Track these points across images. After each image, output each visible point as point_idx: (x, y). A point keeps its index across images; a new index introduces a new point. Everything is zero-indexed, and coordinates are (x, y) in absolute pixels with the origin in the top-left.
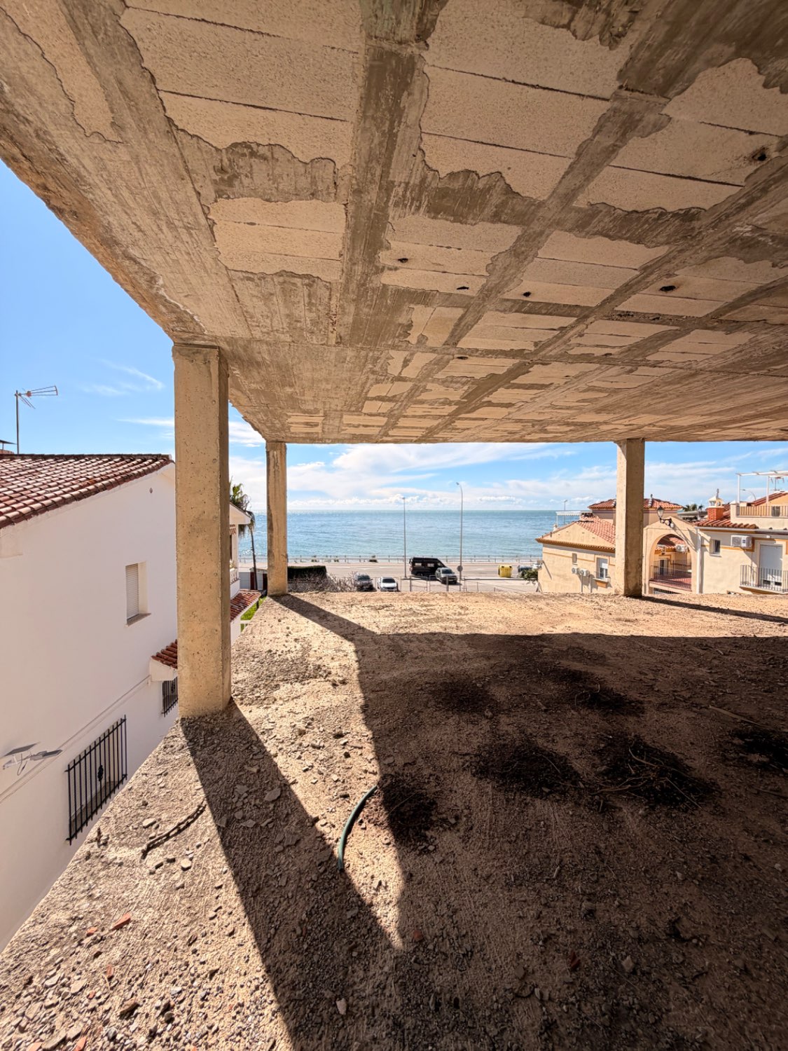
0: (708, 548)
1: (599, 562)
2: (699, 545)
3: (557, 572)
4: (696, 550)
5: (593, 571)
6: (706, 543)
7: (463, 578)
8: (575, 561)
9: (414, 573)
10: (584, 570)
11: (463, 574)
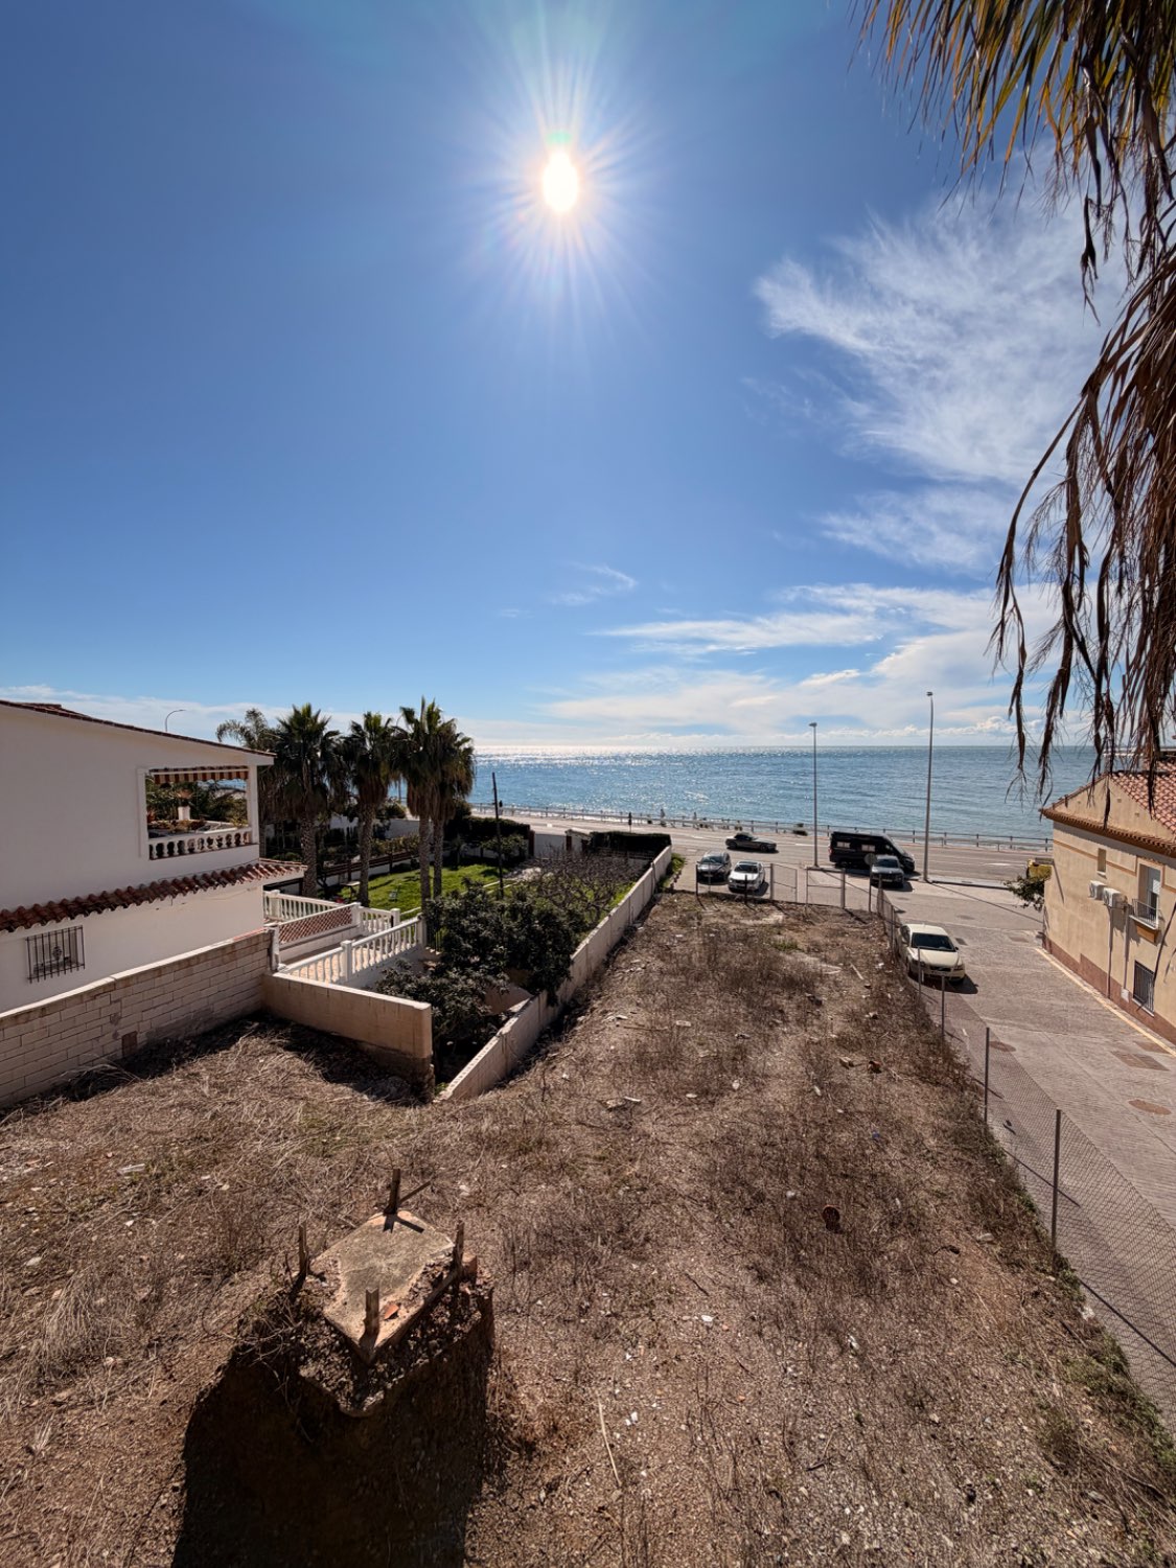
1: (1146, 876)
3: (1072, 889)
5: (1131, 893)
7: (931, 878)
8: (1102, 869)
9: (832, 860)
10: (1112, 891)
11: (929, 870)
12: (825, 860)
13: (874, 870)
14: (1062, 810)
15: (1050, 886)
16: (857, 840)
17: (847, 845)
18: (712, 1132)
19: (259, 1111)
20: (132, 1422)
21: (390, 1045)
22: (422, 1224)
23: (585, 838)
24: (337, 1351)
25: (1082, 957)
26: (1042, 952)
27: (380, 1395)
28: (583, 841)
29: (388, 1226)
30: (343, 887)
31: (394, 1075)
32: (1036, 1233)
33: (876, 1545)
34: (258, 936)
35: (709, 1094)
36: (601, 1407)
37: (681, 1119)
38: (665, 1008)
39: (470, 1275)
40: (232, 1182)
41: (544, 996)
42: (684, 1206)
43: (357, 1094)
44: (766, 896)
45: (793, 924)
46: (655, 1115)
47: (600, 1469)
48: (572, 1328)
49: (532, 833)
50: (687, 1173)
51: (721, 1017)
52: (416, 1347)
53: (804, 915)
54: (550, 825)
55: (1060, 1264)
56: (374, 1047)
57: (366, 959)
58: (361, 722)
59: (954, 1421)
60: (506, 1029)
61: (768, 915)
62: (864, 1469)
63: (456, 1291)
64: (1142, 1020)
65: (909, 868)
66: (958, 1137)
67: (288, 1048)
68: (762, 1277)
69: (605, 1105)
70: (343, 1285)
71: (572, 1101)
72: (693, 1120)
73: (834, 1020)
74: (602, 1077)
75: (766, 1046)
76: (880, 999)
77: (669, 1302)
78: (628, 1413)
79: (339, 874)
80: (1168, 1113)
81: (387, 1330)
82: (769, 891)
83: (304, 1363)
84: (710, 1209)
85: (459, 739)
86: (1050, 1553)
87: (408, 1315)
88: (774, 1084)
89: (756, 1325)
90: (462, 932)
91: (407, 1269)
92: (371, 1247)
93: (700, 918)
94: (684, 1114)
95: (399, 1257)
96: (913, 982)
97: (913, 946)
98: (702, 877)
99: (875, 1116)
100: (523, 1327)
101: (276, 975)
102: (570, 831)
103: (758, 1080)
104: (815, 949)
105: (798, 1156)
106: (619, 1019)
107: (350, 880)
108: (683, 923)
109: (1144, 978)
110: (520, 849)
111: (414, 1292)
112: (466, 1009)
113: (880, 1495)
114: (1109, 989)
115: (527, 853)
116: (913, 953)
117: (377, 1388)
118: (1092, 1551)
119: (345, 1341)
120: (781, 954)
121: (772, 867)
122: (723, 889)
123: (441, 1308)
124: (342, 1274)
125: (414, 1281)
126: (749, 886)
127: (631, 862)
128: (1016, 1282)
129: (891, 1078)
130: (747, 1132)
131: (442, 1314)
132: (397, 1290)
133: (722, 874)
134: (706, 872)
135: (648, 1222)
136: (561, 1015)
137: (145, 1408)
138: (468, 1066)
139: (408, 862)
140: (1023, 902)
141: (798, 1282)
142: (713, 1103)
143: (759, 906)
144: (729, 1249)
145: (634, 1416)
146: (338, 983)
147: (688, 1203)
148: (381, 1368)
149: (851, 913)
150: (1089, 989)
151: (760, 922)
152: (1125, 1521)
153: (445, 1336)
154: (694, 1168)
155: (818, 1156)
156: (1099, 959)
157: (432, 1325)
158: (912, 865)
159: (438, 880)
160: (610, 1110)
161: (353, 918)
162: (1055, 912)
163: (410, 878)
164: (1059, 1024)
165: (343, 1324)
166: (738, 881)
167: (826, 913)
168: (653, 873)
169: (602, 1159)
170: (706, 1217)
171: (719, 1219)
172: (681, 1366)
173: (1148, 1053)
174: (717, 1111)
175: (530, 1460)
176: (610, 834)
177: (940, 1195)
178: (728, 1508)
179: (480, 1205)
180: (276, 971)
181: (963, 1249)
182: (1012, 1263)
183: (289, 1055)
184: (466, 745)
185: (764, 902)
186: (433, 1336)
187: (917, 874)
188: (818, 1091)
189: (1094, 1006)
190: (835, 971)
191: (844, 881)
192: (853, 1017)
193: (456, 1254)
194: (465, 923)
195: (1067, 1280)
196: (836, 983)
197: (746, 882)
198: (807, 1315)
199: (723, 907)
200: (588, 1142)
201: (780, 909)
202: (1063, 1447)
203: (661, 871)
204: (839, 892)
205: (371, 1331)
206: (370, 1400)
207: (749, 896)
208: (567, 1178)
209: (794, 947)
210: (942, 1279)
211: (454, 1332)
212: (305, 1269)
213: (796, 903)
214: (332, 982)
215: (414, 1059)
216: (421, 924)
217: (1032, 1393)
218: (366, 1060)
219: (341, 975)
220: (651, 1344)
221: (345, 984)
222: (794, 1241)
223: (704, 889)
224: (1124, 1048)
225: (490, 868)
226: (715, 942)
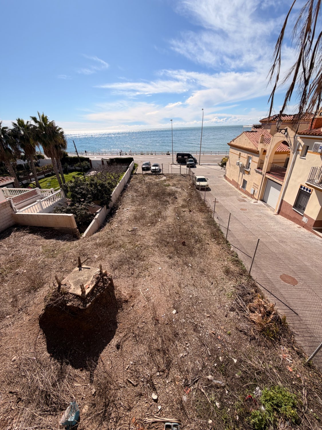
0: (300, 152)
1: (249, 158)
2: (296, 150)
3: (232, 163)
4: (293, 153)
5: (245, 163)
6: (301, 148)
7: (201, 164)
8: (239, 158)
9: (177, 161)
10: (241, 163)
11: (200, 162)
12: (175, 162)
13: (188, 163)
14: (232, 143)
15: (228, 163)
16: (183, 155)
17: (181, 157)
18: (155, 231)
19: (27, 251)
20: (22, 326)
21: (63, 227)
22: (89, 267)
23: (108, 161)
24: (76, 298)
25: (233, 179)
26: (224, 179)
27: (90, 303)
28: (107, 162)
29: (80, 270)
30: (29, 183)
31: (67, 234)
32: (223, 237)
33: (196, 295)
34: (5, 203)
35: (153, 223)
36: (140, 290)
37: (148, 230)
38: (139, 205)
39: (105, 274)
40: (26, 270)
41: (105, 207)
42: (151, 248)
43: (57, 241)
44: (161, 173)
45: (168, 179)
46: (141, 230)
47: (142, 300)
48: (130, 277)
49: (90, 160)
50: (151, 241)
51: (153, 205)
52: (96, 292)
53: (171, 177)
54: (95, 158)
55: (227, 242)
56: (58, 228)
57: (46, 205)
58: (16, 122)
59: (209, 273)
60: (97, 217)
61: (162, 178)
62: (194, 285)
63: (103, 279)
64: (243, 192)
65: (196, 162)
66: (208, 222)
67: (30, 233)
68: (170, 258)
69: (128, 231)
70: (72, 285)
71: (120, 231)
72: (151, 230)
73: (180, 201)
74: (126, 224)
75: (165, 210)
76: (190, 195)
77: (151, 267)
78: (146, 289)
79: (27, 179)
80: (246, 210)
81: (87, 291)
82: (162, 171)
83: (67, 303)
84: (158, 247)
85: (58, 128)
86: (225, 288)
87: (92, 287)
88: (168, 218)
89: (170, 267)
90: (76, 192)
91: (89, 277)
92: (77, 275)
93: (144, 181)
94: (148, 229)
95: (86, 275)
96: (197, 190)
97: (197, 181)
98: (143, 169)
99: (191, 221)
100: (119, 280)
101: (17, 213)
102: (103, 159)
103: (164, 218)
104: (174, 185)
105: (176, 233)
106: (127, 209)
107: (31, 181)
108: (140, 182)
109: (245, 182)
110: (88, 166)
111: (92, 282)
112: (84, 213)
113: (197, 288)
114: (237, 185)
115: (90, 167)
116: (198, 183)
117: (89, 302)
118: (231, 285)
119: (77, 296)
120: (166, 187)
121: (162, 164)
122: (150, 172)
123: (100, 283)
124: (71, 282)
125: (91, 279)
126: (156, 170)
127: (123, 166)
128: (219, 247)
129: (194, 213)
130: (163, 230)
131: (101, 284)
132: (88, 282)
133: (149, 168)
134: (144, 168)
135: (144, 253)
136: (111, 211)
137: (24, 323)
138: (88, 228)
139: (50, 173)
140: (222, 168)
141: (178, 257)
142: (155, 225)
143: (159, 176)
144: (163, 254)
145: (148, 289)
146: (39, 213)
147: (152, 247)
148: (88, 298)
149: (182, 175)
150: (233, 187)
151: (160, 180)
152: (237, 279)
153: (103, 288)
154: (152, 240)
155: (180, 232)
156: (236, 180)
157: (99, 287)
158: (196, 161)
159: (63, 178)
160: (130, 231)
161: (38, 192)
162: (228, 170)
163: (53, 178)
164: (227, 195)
165: (75, 293)
166: (154, 169)
167: (176, 176)
168: (130, 169)
169: (130, 243)
170: (157, 249)
171: (160, 249)
172: (156, 278)
173: (244, 199)
174: (156, 227)
175: (127, 303)
176: (115, 159)
177: (205, 234)
178: (169, 298)
179: (101, 259)
180: (16, 212)
181: (210, 243)
182: (219, 244)
183: (31, 235)
184: (61, 131)
185: (161, 174)
186: (100, 289)
187: (198, 163)
188: (178, 218)
189: (234, 190)
190: (179, 190)
191: (180, 167)
192: (184, 200)
193: (101, 271)
194: (77, 190)
195: (228, 244)
196: (180, 193)
197: (156, 169)
198: (181, 262)
199: (150, 177)
200: (126, 240)
201: (165, 176)
202: (227, 272)
203: (132, 168)
204: (179, 169)
205: (83, 292)
206: (88, 305)
207: (157, 173)
208: (122, 248)
209: (169, 185)
210: (206, 250)
211: (105, 286)
212: (60, 284)
213: (169, 174)
214: (38, 213)
215: (72, 229)
216: (62, 192)
217: (222, 265)
218: (57, 232)
219: (40, 210)
220: (149, 276)
221: (42, 213)
222: (176, 249)
223: (144, 172)
224: (239, 198)
225: (79, 173)
226: (149, 186)
